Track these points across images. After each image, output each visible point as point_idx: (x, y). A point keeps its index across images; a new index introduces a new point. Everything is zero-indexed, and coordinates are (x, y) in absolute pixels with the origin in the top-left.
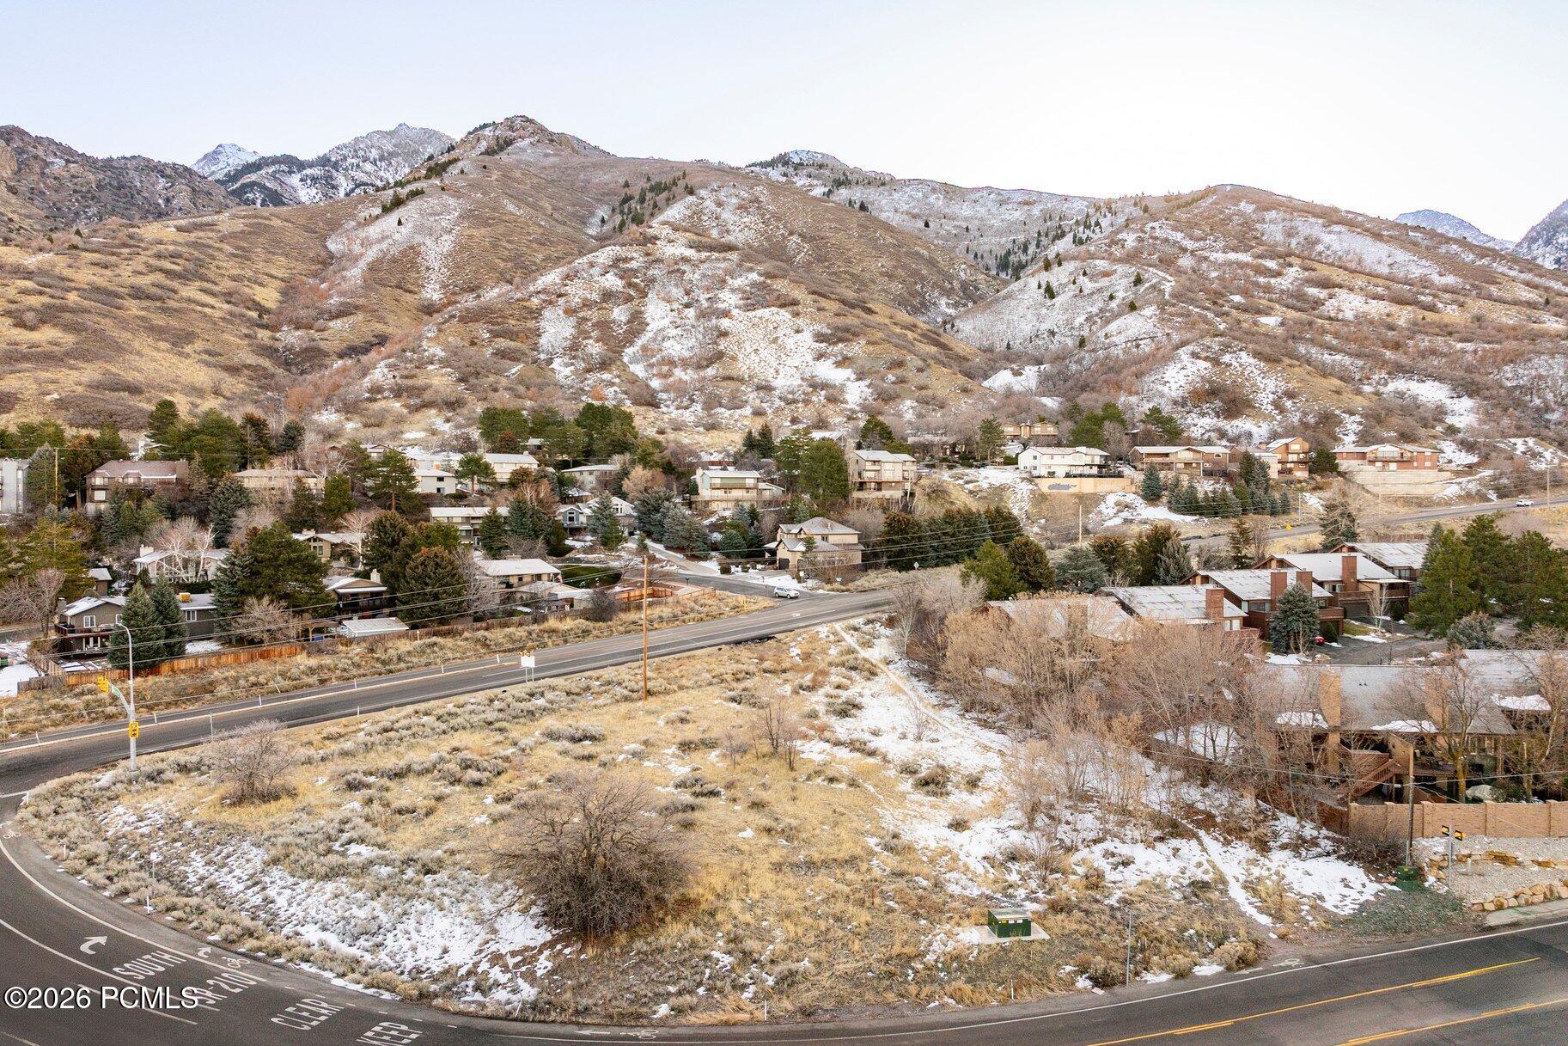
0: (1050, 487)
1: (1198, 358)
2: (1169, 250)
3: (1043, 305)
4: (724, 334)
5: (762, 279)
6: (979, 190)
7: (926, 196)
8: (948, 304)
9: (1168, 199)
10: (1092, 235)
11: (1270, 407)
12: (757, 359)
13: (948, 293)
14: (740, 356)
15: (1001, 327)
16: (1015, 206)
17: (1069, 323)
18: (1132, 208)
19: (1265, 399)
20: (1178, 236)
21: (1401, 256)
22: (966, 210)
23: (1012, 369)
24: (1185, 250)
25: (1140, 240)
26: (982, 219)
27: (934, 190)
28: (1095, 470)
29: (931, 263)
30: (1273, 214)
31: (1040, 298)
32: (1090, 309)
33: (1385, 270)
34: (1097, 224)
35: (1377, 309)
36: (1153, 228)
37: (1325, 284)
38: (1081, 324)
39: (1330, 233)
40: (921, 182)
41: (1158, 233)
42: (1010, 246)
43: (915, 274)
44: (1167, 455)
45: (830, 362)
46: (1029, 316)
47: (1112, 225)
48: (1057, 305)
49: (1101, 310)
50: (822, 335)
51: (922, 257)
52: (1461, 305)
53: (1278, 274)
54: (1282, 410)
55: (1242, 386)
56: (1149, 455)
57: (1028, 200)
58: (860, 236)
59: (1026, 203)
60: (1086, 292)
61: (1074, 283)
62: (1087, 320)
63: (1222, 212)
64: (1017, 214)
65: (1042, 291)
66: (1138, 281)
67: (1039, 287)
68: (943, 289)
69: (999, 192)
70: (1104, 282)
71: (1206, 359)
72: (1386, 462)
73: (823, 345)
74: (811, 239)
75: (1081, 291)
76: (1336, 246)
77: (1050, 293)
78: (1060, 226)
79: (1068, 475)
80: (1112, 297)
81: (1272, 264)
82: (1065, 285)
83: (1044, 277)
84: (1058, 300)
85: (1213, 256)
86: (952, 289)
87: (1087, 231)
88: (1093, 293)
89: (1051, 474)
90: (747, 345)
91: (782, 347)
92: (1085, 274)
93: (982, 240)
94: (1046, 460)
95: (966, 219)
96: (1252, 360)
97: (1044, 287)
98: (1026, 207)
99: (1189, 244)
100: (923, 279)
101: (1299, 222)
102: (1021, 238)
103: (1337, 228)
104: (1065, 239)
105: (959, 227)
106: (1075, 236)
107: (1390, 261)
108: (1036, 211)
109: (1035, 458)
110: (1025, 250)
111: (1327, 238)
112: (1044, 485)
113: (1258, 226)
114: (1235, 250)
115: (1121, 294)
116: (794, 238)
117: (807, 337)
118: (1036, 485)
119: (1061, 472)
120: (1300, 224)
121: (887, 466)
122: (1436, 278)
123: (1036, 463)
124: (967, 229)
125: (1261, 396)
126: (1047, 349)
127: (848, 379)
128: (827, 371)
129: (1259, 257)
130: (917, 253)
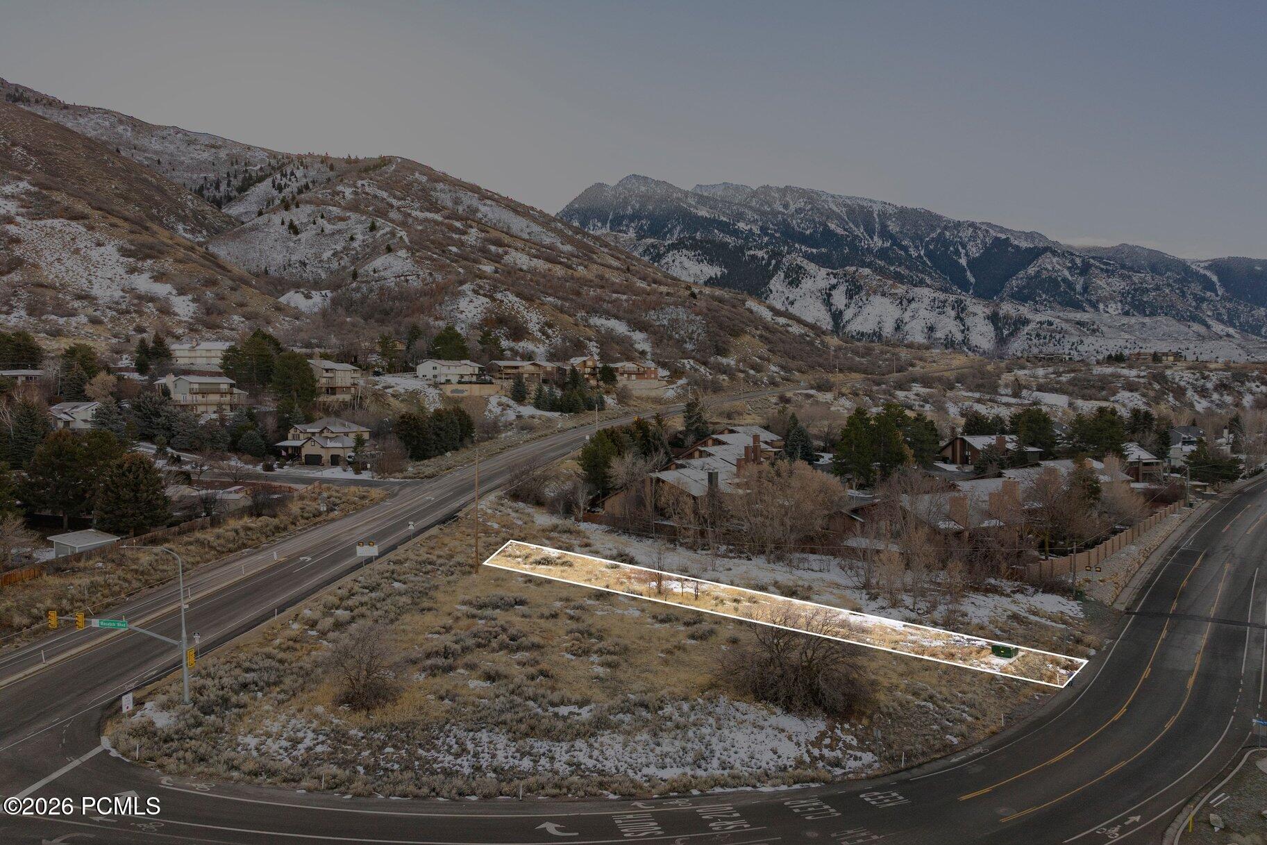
0: (453, 391)
1: (479, 294)
2: (381, 205)
3: (290, 239)
4: (17, 241)
5: (36, 189)
6: (166, 128)
7: (113, 126)
8: (185, 230)
9: (349, 161)
10: (288, 183)
11: (540, 334)
12: (63, 269)
13: (184, 219)
14: (43, 264)
15: (253, 255)
16: (203, 148)
17: (318, 256)
18: (320, 165)
19: (534, 327)
20: (384, 194)
21: (536, 228)
22: (155, 145)
23: (303, 293)
24: (392, 206)
25: (356, 193)
26: (171, 155)
27: (121, 122)
28: (474, 379)
29: (160, 190)
30: (440, 186)
31: (285, 233)
32: (334, 247)
33: (527, 237)
34: (292, 174)
35: (541, 265)
36: (363, 185)
37: (499, 243)
38: (329, 258)
39: (485, 205)
40: (107, 112)
41: (367, 189)
42: (202, 182)
43: (149, 199)
44: (516, 368)
45: (146, 276)
46: (279, 248)
47: (305, 176)
48: (303, 240)
49: (344, 248)
50: (126, 250)
51: (151, 183)
52: (585, 267)
53: (464, 233)
54: (548, 337)
55: (515, 317)
56: (506, 367)
57: (215, 144)
58: (88, 158)
59: (213, 146)
60: (327, 231)
61: (314, 223)
62: (334, 255)
63: (405, 179)
64: (205, 155)
65: (286, 227)
66: (373, 228)
67: (283, 223)
68: (177, 215)
69: (185, 133)
70: (341, 225)
71: (485, 295)
72: (630, 374)
73: (131, 260)
74: (38, 153)
75: (323, 231)
76: (490, 216)
77: (294, 229)
78: (246, 170)
79: (460, 382)
80: (352, 239)
81: (458, 224)
82: (306, 224)
83: (287, 216)
84: (303, 236)
85: (414, 213)
86: (186, 216)
87: (284, 179)
88: (333, 234)
89: (448, 381)
90: (46, 253)
91: (86, 258)
92: (322, 217)
93: (174, 174)
94: (444, 370)
95: (156, 152)
96: (517, 299)
97: (287, 224)
98: (213, 150)
99: (395, 202)
100: (157, 204)
101: (461, 194)
102: (211, 176)
103: (489, 202)
104: (265, 183)
105: (151, 159)
106: (274, 182)
107: (528, 230)
108: (223, 154)
109: (435, 368)
110: (217, 188)
111: (483, 209)
112: (448, 390)
113: (432, 193)
114: (429, 210)
115: (360, 237)
116: (19, 149)
117: (110, 250)
118: (441, 389)
119: (455, 379)
120: (462, 195)
121: (339, 374)
122: (559, 245)
123: (436, 372)
124: (159, 162)
125: (530, 325)
126: (301, 276)
127: (170, 293)
128: (143, 283)
129: (448, 218)
130: (146, 180)
